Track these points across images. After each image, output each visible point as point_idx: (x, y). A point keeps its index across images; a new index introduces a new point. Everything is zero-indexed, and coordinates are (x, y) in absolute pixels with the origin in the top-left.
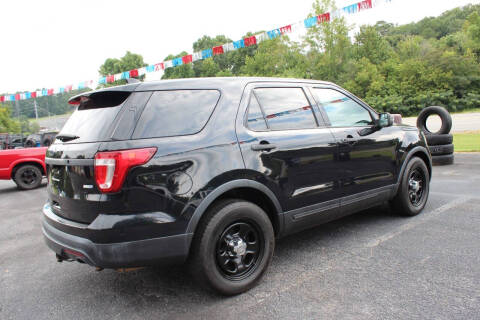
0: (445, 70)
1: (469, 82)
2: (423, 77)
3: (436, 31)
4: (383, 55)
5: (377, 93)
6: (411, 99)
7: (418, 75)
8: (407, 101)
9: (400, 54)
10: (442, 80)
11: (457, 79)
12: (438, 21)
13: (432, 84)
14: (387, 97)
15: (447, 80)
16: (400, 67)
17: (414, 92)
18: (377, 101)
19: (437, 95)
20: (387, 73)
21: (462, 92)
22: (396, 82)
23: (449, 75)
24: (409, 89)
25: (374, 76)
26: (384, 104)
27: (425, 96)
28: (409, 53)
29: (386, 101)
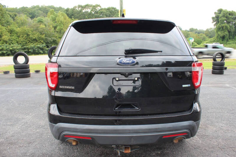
0: (41, 34)
1: (52, 41)
2: (31, 36)
3: (30, 14)
4: (8, 22)
5: (6, 42)
6: (25, 47)
7: (28, 35)
8: (23, 47)
9: (17, 23)
10: (40, 38)
11: (47, 39)
12: (29, 9)
13: (35, 40)
14: (12, 45)
15: (42, 39)
16: (18, 30)
17: (26, 43)
18: (6, 47)
19: (39, 45)
20: (11, 32)
21: (49, 45)
22: (16, 37)
23: (43, 36)
24: (24, 41)
25: (4, 33)
26: (11, 49)
27: (33, 46)
28: (22, 23)
29: (12, 47)
